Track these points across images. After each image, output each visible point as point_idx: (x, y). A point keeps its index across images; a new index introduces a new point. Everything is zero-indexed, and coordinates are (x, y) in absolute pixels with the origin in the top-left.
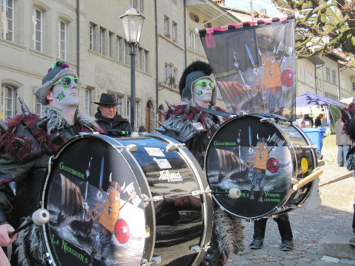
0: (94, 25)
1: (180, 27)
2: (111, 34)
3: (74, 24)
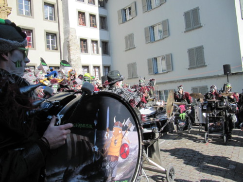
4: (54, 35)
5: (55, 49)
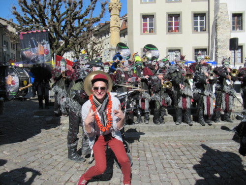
4: (202, 15)
5: (204, 31)
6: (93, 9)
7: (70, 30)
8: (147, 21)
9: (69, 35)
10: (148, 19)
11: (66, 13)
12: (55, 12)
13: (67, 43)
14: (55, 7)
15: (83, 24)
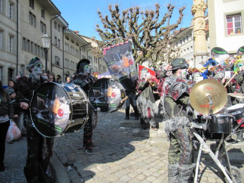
0: (24, 39)
1: (61, 42)
2: (32, 43)
3: (16, 37)
6: (170, 16)
7: (147, 40)
8: (232, 21)
9: (147, 45)
10: (233, 18)
11: (144, 23)
12: (133, 24)
13: (145, 53)
14: (133, 19)
15: (160, 32)
